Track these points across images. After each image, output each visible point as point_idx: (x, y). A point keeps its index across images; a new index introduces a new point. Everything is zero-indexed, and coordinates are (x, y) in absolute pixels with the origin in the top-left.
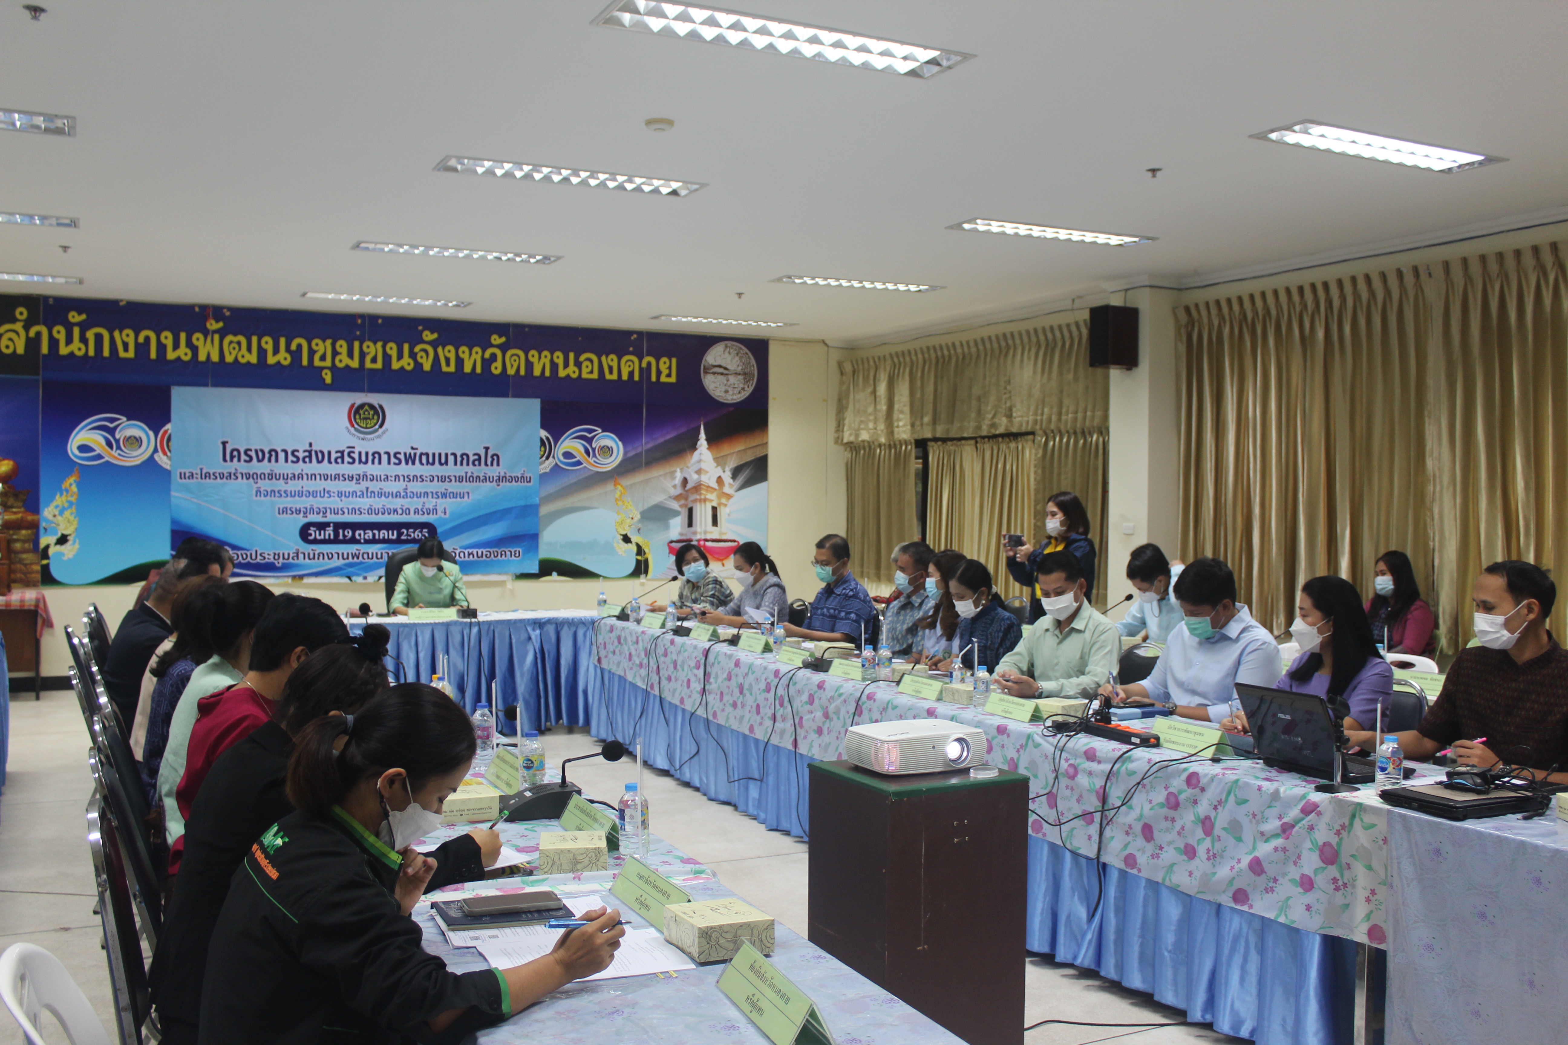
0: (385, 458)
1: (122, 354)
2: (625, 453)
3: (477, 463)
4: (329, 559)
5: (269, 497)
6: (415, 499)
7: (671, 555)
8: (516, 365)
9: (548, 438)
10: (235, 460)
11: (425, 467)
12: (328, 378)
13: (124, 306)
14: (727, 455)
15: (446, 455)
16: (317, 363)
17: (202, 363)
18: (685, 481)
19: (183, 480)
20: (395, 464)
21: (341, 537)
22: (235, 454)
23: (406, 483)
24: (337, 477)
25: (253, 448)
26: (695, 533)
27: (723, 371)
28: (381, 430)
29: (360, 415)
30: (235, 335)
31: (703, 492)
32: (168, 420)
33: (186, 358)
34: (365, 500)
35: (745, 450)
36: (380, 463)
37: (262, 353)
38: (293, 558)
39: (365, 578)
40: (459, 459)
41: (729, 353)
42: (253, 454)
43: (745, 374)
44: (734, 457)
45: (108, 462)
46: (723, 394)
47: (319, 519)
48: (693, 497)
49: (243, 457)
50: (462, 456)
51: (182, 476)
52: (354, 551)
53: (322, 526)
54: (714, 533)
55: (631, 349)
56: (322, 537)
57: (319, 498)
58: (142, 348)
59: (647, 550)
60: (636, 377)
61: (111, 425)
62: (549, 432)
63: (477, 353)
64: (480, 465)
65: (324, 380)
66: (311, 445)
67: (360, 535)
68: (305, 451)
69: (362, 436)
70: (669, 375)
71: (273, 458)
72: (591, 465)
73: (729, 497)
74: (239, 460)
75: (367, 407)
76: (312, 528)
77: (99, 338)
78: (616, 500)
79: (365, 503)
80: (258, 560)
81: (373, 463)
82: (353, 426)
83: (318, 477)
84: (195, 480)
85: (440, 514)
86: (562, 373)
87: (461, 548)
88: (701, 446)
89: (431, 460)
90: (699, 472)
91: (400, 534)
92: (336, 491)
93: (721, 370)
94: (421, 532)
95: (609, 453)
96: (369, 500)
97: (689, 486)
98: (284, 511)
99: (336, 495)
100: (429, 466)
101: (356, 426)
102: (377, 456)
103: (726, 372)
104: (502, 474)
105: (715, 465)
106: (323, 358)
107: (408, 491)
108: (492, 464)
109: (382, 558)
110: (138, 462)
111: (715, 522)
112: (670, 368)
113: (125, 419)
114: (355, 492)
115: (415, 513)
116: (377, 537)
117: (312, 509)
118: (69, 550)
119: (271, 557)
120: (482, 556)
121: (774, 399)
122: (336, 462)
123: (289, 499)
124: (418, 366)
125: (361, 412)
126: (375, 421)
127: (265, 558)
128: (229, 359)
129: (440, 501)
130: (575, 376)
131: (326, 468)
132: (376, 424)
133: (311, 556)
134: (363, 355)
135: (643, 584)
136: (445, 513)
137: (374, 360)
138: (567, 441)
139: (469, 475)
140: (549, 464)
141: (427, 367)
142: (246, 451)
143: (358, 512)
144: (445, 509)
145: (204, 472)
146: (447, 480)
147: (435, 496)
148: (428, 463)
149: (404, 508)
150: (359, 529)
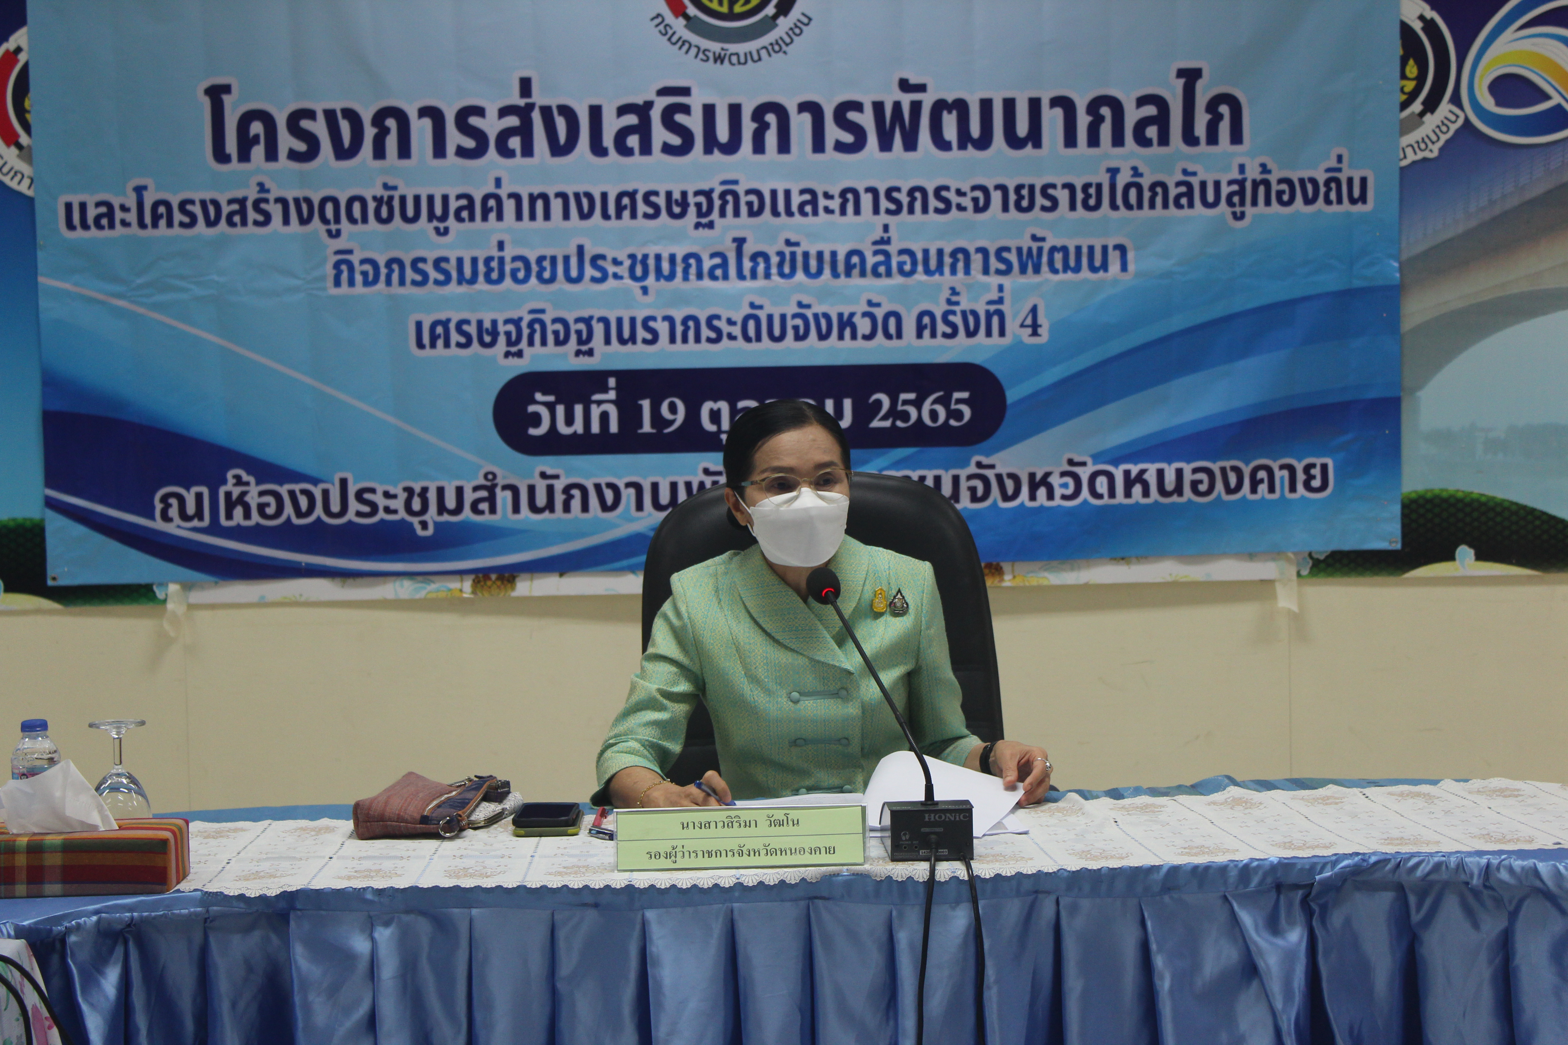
0: (801, 125)
3: (1152, 132)
4: (605, 508)
5: (381, 285)
6: (920, 276)
9: (1430, 26)
10: (258, 152)
11: (955, 153)
15: (1035, 105)
19: (80, 233)
20: (840, 147)
21: (647, 427)
22: (249, 135)
23: (884, 218)
24: (626, 202)
25: (319, 109)
28: (784, 23)
34: (734, 285)
36: (784, 146)
38: (475, 508)
40: (1083, 121)
42: (319, 128)
47: (564, 359)
49: (286, 141)
50: (1094, 107)
51: (75, 216)
53: (575, 387)
56: (578, 427)
57: (561, 284)
64: (1164, 140)
66: (526, 86)
67: (715, 416)
68: (506, 111)
69: (715, 47)
71: (392, 142)
74: (271, 154)
76: (539, 396)
79: (732, 295)
80: (351, 516)
81: (759, 147)
82: (682, 11)
83: (556, 206)
84: (119, 229)
85: (1017, 330)
87: (1097, 458)
89: (975, 130)
91: (865, 411)
92: (622, 256)
94: (944, 401)
96: (749, 284)
98: (439, 333)
99: (623, 270)
100: (971, 151)
101: (695, 12)
102: (771, 117)
104: (1253, 173)
107: (892, 249)
108: (1213, 138)
114: (693, 256)
115: (920, 329)
117: (537, 322)
119: (398, 504)
120: (1179, 490)
122: (624, 150)
123: (453, 288)
127: (374, 507)
129: (1012, 281)
131: (583, 170)
133: (541, 500)
136: (1035, 328)
138: (1509, 34)
139: (1122, 180)
140: (1439, 125)
142: (294, 119)
143: (706, 332)
144: (1034, 310)
145: (149, 199)
146: (1040, 201)
147: (994, 264)
148: (964, 139)
149: (879, 313)
150: (715, 400)
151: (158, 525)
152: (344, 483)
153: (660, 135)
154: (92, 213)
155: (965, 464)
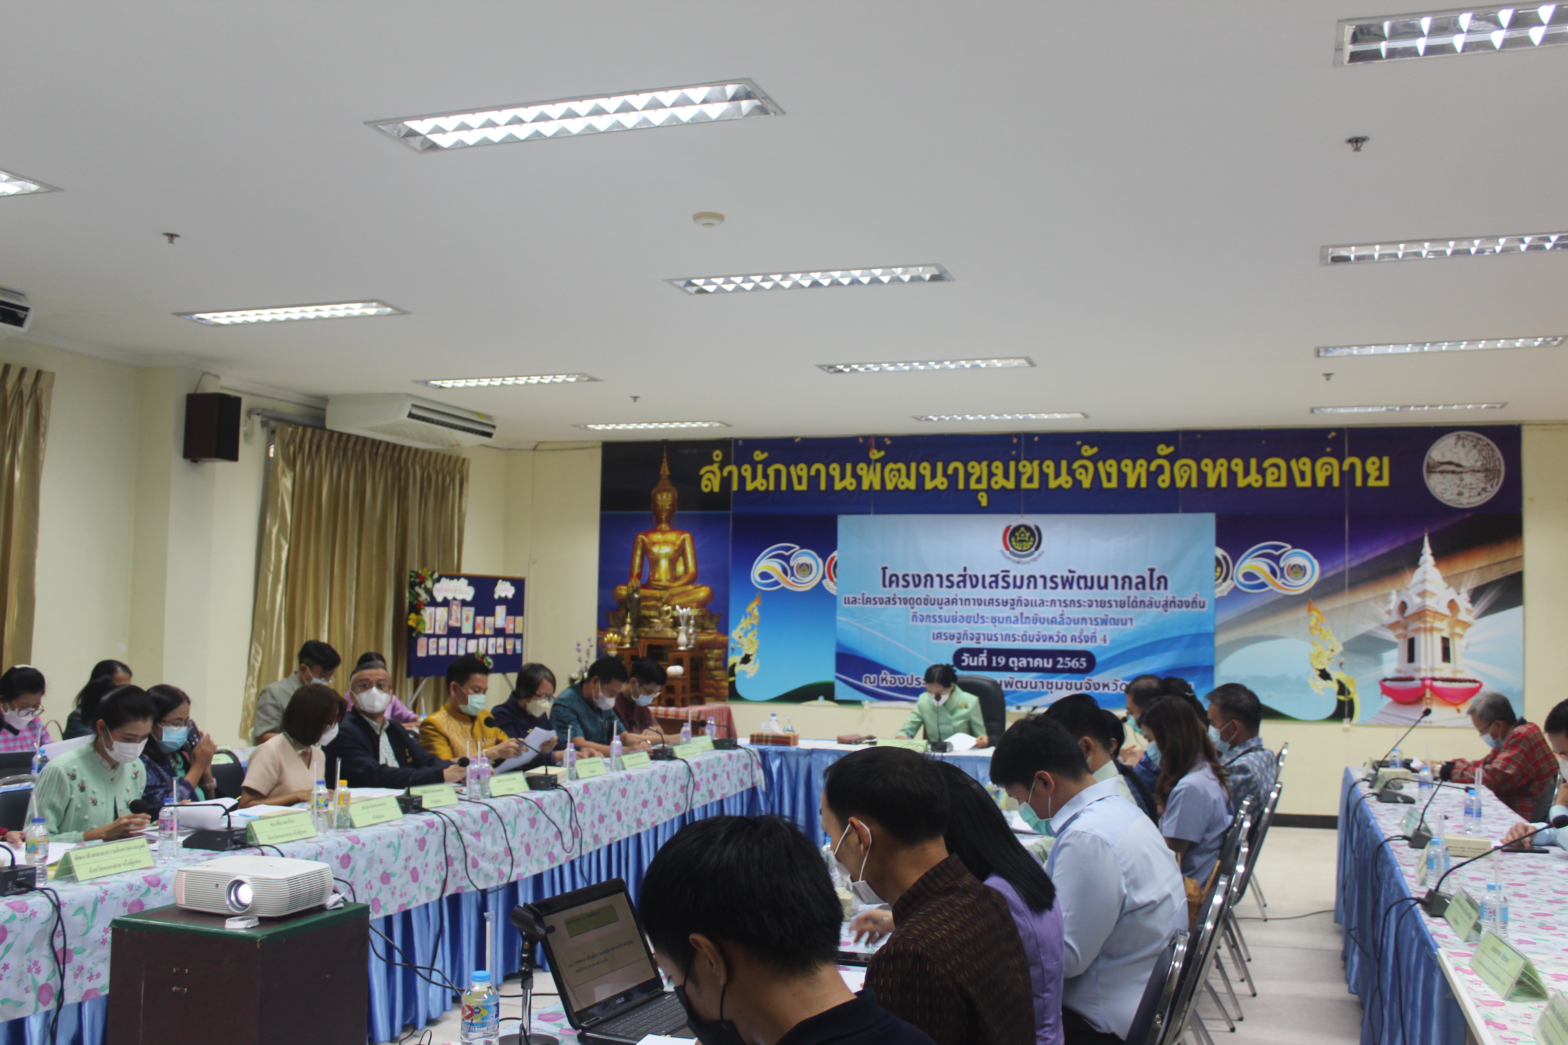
0: (1040, 582)
1: (797, 487)
2: (1322, 573)
3: (1140, 586)
5: (924, 623)
6: (1072, 625)
7: (1385, 697)
8: (1186, 476)
9: (1224, 558)
10: (894, 585)
11: (1083, 591)
12: (984, 500)
13: (799, 442)
14: (1462, 574)
15: (1106, 578)
16: (973, 486)
17: (866, 491)
18: (1403, 606)
19: (847, 606)
20: (1051, 588)
21: (994, 664)
22: (892, 580)
23: (1062, 608)
24: (991, 602)
25: (910, 574)
26: (1418, 670)
27: (1455, 468)
28: (1037, 553)
29: (1016, 537)
30: (895, 463)
31: (1428, 619)
32: (834, 548)
33: (851, 488)
34: (1020, 626)
35: (1489, 566)
36: (1035, 587)
37: (920, 478)
39: (1018, 708)
40: (1120, 582)
41: (1463, 446)
42: (910, 579)
43: (1486, 470)
44: (1473, 576)
45: (783, 588)
46: (1455, 497)
47: (972, 645)
48: (1414, 626)
49: (902, 582)
50: (1123, 579)
51: (847, 601)
52: (1008, 679)
53: (975, 652)
54: (1446, 670)
55: (1328, 450)
56: (975, 664)
57: (972, 624)
58: (814, 480)
59: (1351, 689)
60: (1336, 483)
61: (787, 554)
62: (1226, 551)
63: (1141, 466)
64: (1144, 588)
65: (979, 503)
66: (965, 569)
67: (1013, 662)
68: (959, 576)
69: (1017, 559)
70: (1379, 478)
71: (929, 583)
72: (1279, 587)
73: (1466, 625)
74: (897, 586)
75: (1023, 529)
76: (965, 654)
77: (778, 473)
78: (1311, 628)
79: (1019, 629)
80: (914, 685)
81: (1028, 587)
82: (1007, 549)
83: (972, 602)
84: (857, 605)
85: (1099, 642)
86: (1242, 483)
88: (1425, 562)
89: (1089, 584)
90: (1423, 594)
91: (1056, 663)
92: (989, 616)
93: (1452, 468)
94: (1078, 661)
95: (1301, 573)
96: (1024, 626)
97: (1409, 612)
98: (938, 636)
99: (989, 620)
100: (1088, 591)
101: (1011, 549)
102: (1032, 579)
103: (1458, 469)
104: (1170, 599)
105: (1446, 585)
106: (979, 481)
107: (1065, 617)
108: (1159, 588)
109: (1036, 687)
110: (808, 587)
111: (1446, 656)
112: (1380, 469)
113: (798, 547)
114: (1009, 617)
115: (1072, 640)
116: (1031, 665)
117: (965, 634)
118: (750, 669)
121: (1531, 500)
122: (991, 587)
123: (943, 624)
124: (1077, 483)
125: (1017, 534)
126: (1031, 543)
127: (920, 683)
128: (890, 486)
129: (1099, 628)
130: (1257, 485)
131: (980, 593)
132: (1032, 547)
134: (1019, 475)
135: (1346, 730)
136: (1105, 641)
137: (1030, 480)
138: (1248, 560)
139: (1132, 599)
140: (1228, 585)
141: (1086, 484)
142: (904, 576)
143: (1012, 639)
144: (1105, 636)
145: (866, 596)
146: (1107, 605)
147: (1094, 622)
148: (1086, 587)
149: (1060, 635)
150: (1013, 657)
151: (863, 684)
152: (912, 676)
153: (1001, 583)
154: (851, 600)
155: (1083, 679)
